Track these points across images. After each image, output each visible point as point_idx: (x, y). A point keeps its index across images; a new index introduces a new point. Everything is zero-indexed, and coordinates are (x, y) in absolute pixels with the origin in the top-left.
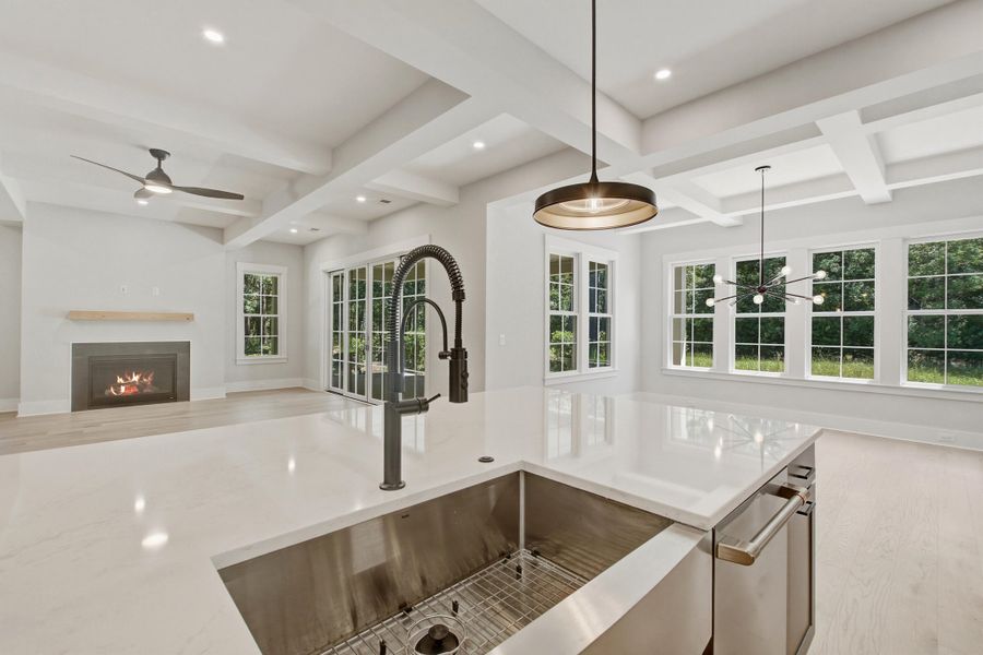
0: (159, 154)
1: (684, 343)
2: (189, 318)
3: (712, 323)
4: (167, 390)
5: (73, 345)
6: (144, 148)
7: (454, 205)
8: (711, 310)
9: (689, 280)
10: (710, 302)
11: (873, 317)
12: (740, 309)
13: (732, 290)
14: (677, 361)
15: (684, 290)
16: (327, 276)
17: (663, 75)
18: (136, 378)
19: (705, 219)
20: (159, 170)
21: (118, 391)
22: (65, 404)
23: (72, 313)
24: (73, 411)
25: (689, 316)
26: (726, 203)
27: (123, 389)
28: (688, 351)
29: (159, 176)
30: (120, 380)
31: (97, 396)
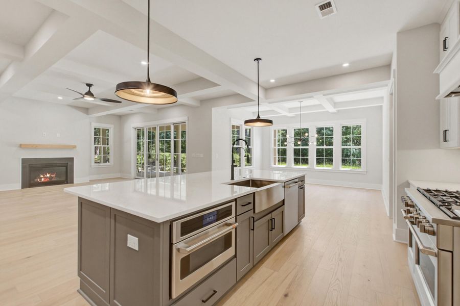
0: (89, 85)
1: (277, 157)
2: (74, 147)
3: (286, 150)
4: (63, 179)
5: (22, 159)
6: (84, 83)
7: (198, 107)
8: (286, 146)
9: (279, 132)
10: (285, 143)
11: (332, 149)
12: (295, 146)
13: (293, 140)
14: (275, 164)
15: (277, 138)
16: (134, 130)
17: (272, 81)
18: (48, 175)
19: (284, 114)
20: (89, 91)
21: (40, 180)
22: (18, 185)
23: (21, 145)
24: (22, 188)
25: (279, 147)
26: (291, 110)
27: (43, 179)
28: (279, 161)
29: (89, 93)
30: (42, 176)
31: (32, 182)
